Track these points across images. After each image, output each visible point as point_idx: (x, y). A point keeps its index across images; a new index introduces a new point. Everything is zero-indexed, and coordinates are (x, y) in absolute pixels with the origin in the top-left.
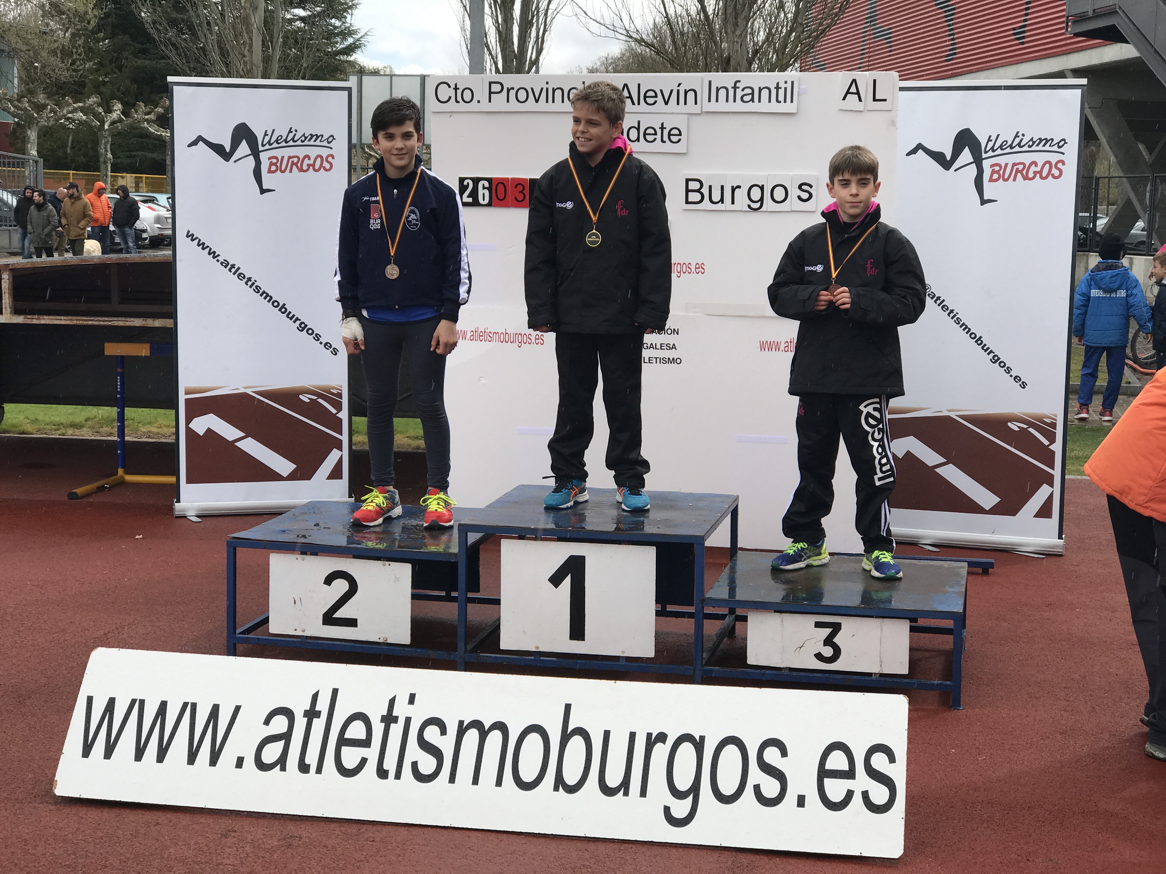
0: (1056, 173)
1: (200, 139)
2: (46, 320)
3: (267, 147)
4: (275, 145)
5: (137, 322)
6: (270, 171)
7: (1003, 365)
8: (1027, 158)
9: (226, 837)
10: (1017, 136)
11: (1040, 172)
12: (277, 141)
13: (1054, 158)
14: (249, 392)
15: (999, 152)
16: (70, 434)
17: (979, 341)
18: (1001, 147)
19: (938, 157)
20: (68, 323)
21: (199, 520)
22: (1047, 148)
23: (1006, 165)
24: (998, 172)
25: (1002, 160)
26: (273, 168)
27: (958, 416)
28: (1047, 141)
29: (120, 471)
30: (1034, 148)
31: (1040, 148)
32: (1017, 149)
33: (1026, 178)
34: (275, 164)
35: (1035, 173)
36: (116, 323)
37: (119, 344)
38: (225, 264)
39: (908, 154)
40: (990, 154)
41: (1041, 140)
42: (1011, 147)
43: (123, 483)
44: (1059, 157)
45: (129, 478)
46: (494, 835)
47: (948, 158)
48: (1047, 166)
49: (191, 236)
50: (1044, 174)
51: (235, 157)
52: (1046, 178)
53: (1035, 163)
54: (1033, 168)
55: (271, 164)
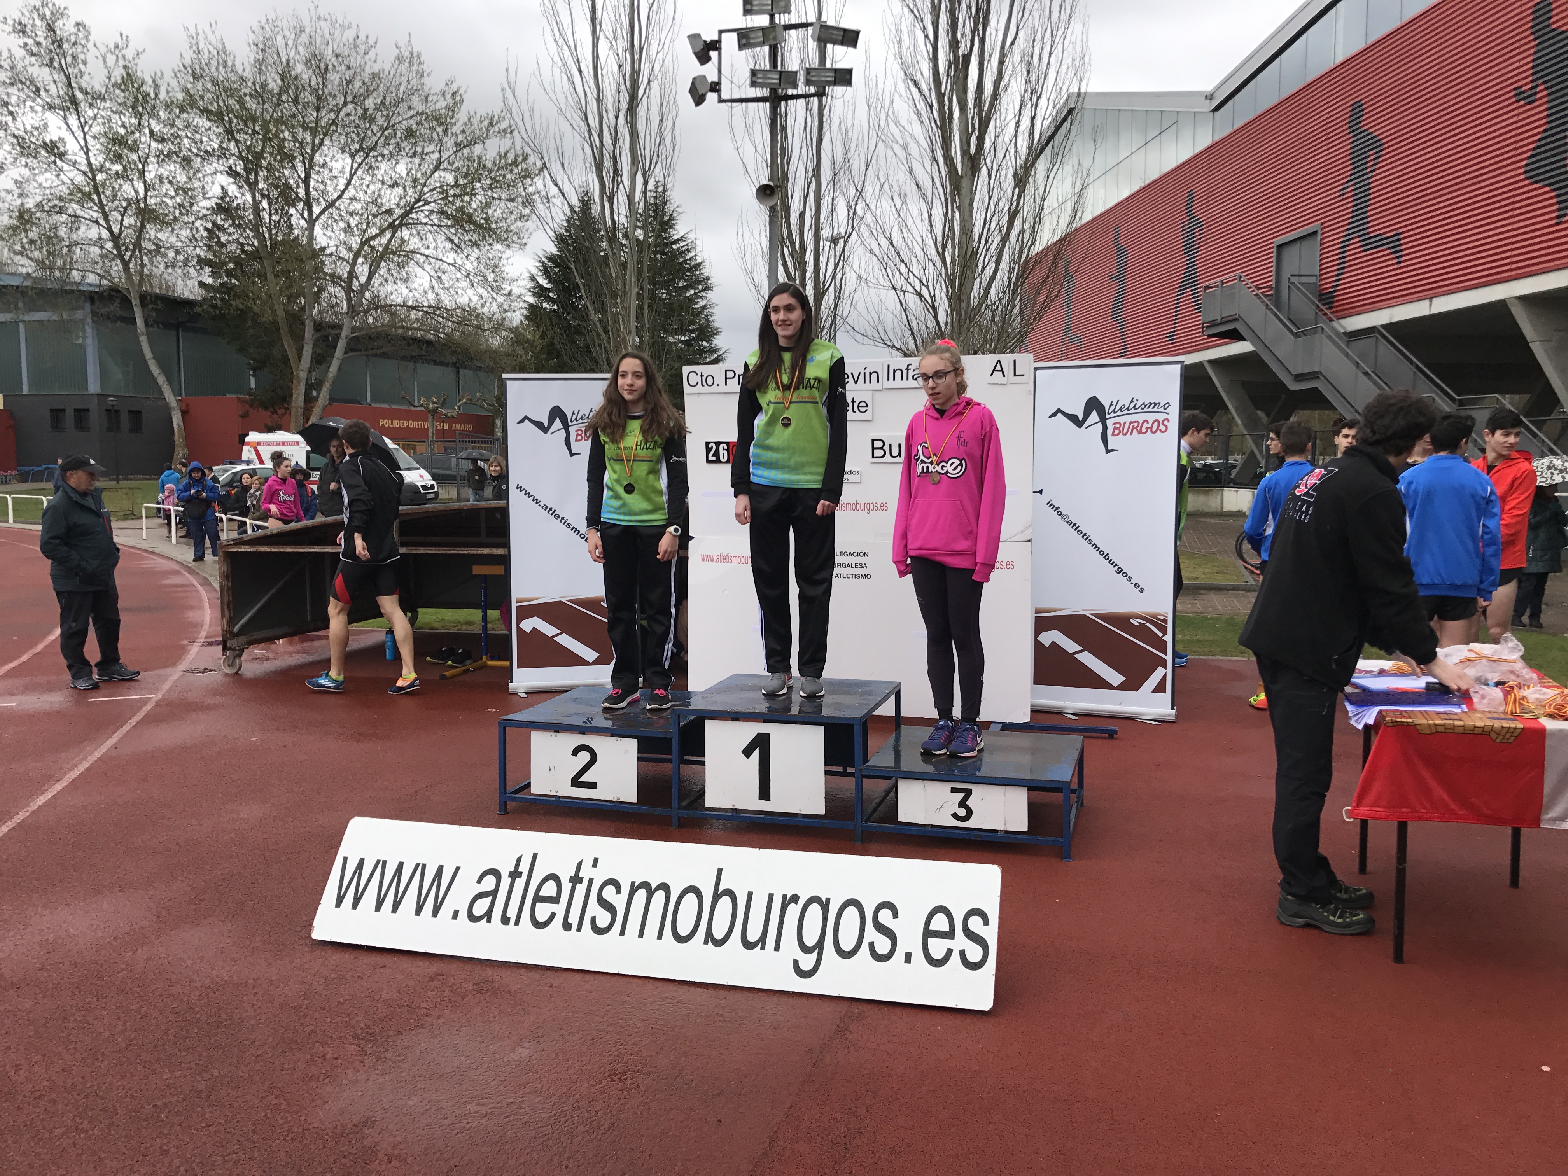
0: (1163, 428)
1: (526, 418)
2: (422, 550)
3: (575, 422)
4: (580, 421)
5: (486, 551)
6: (577, 440)
7: (1125, 575)
8: (1140, 418)
9: (433, 981)
10: (1132, 401)
11: (1151, 428)
12: (581, 418)
13: (1161, 416)
14: (563, 600)
15: (1119, 413)
16: (465, 629)
17: (1106, 556)
18: (1120, 409)
19: (1073, 418)
20: (437, 552)
21: (525, 696)
22: (1156, 409)
23: (1125, 423)
24: (1118, 428)
25: (1121, 420)
26: (579, 438)
27: (1092, 614)
28: (1156, 404)
29: (484, 658)
30: (1146, 410)
31: (1150, 409)
32: (1133, 411)
33: (1140, 432)
34: (581, 435)
35: (1147, 429)
36: (472, 552)
37: (483, 567)
38: (545, 508)
39: (1050, 417)
40: (1112, 415)
41: (1151, 404)
42: (1128, 409)
43: (485, 666)
44: (1165, 416)
45: (490, 663)
46: (651, 981)
47: (1081, 419)
48: (1156, 424)
49: (519, 488)
50: (1154, 430)
51: (552, 430)
52: (1156, 431)
53: (1146, 421)
54: (1145, 425)
55: (578, 435)
